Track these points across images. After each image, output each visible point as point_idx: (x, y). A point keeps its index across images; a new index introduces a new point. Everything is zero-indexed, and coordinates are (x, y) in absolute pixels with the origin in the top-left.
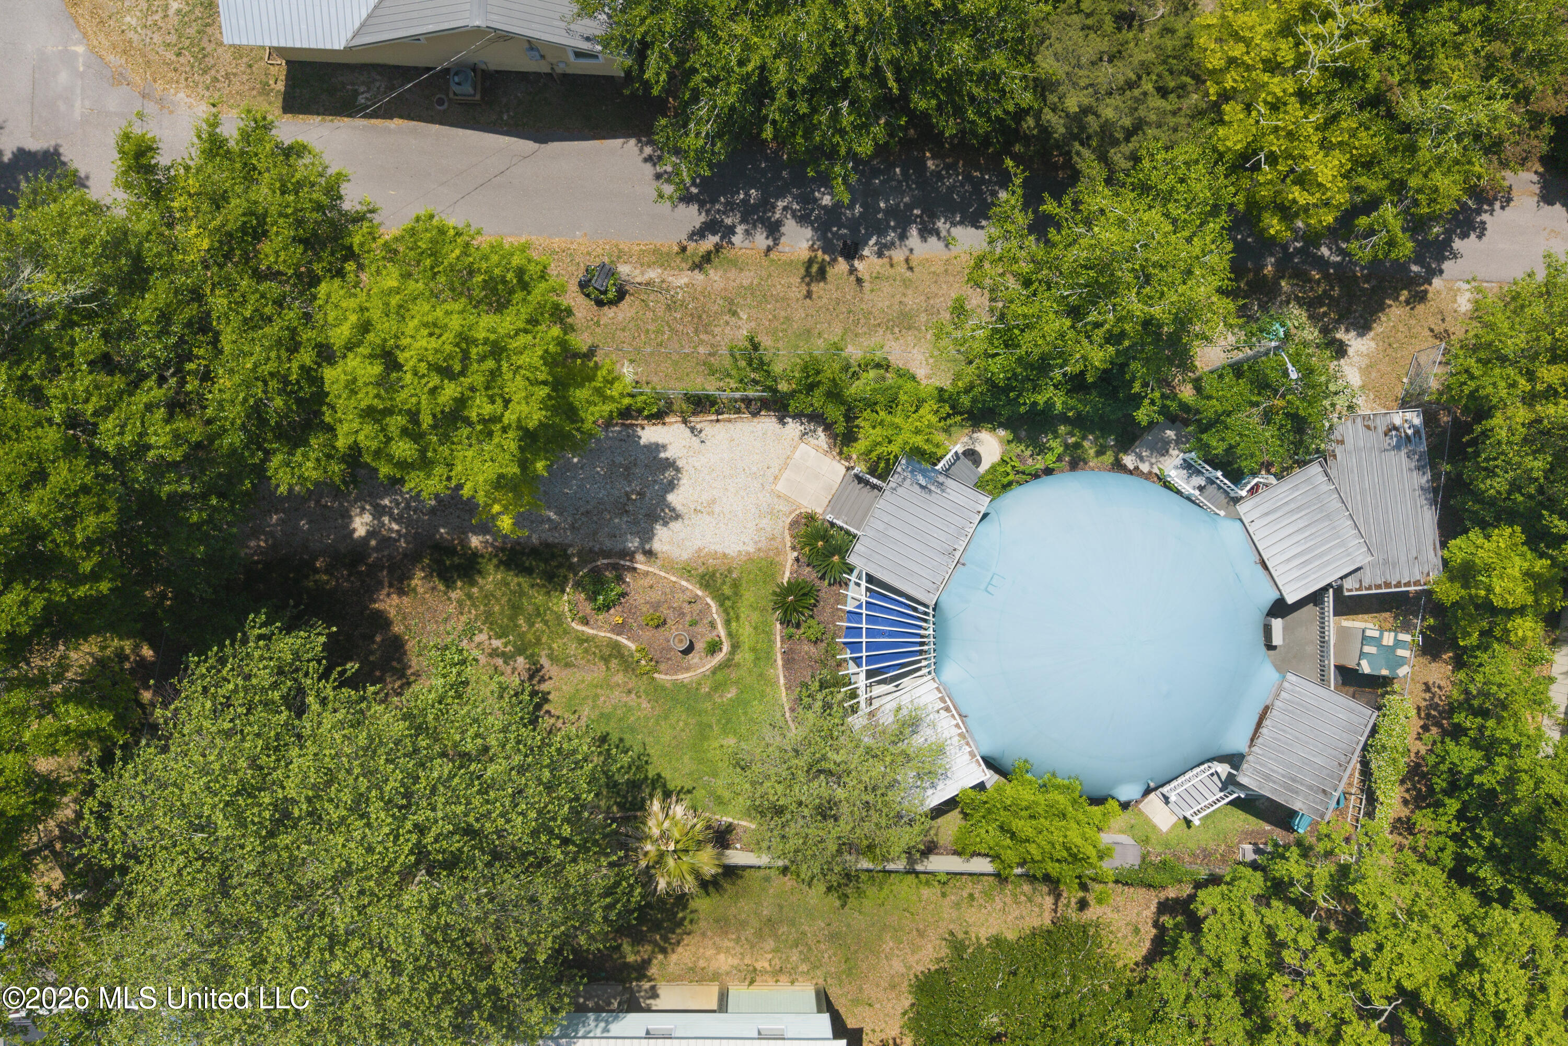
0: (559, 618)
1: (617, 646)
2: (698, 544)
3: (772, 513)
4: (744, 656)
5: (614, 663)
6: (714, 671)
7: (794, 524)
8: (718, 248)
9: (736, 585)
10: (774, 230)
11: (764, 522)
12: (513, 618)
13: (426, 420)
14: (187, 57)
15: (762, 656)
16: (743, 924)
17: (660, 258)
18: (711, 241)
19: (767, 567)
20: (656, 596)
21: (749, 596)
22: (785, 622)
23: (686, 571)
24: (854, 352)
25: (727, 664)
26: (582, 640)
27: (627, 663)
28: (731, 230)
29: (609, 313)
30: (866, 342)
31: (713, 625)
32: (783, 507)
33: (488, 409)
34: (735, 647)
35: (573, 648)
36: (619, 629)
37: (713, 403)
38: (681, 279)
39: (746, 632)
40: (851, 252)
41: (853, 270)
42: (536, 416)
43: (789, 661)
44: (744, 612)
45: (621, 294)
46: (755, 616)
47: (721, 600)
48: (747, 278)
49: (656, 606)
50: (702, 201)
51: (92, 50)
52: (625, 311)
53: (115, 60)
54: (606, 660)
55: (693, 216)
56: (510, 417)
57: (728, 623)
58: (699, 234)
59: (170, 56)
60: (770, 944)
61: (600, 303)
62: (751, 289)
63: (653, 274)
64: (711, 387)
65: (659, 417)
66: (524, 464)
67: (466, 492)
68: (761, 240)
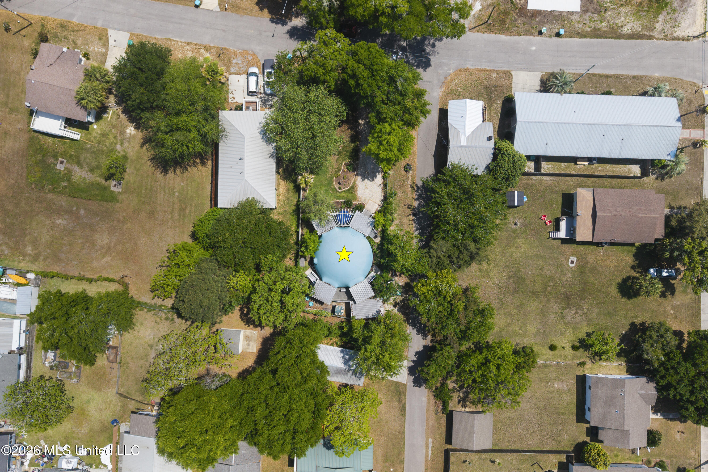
0: (346, 160)
1: (340, 170)
2: (359, 185)
3: (365, 200)
4: (338, 194)
5: (337, 170)
6: (335, 189)
7: (363, 203)
8: (414, 189)
9: (352, 193)
10: (417, 199)
11: (363, 198)
12: (346, 151)
13: (380, 139)
14: (450, 91)
15: (338, 198)
16: (288, 194)
17: (413, 179)
18: (416, 188)
19: (355, 198)
20: (350, 177)
21: (349, 195)
22: (345, 202)
23: (354, 183)
24: (395, 215)
25: (337, 191)
26: (341, 164)
27: (337, 172)
28: (418, 192)
29: (403, 169)
30: (397, 217)
31: (344, 188)
32: (366, 202)
33: (382, 149)
34: (340, 192)
35: (339, 162)
36: (343, 171)
37: (386, 188)
38: (409, 183)
39: (343, 195)
40: (414, 215)
41: (410, 215)
42: (381, 156)
43: (337, 203)
44: (347, 194)
45: (406, 171)
46: (346, 196)
47: (349, 190)
48: (409, 195)
49: (348, 178)
50: (423, 186)
51: (451, 74)
52: (403, 172)
53: (449, 78)
54: (338, 168)
55: (420, 184)
56: (381, 152)
57: (344, 191)
58: (417, 186)
59: (450, 88)
60: (284, 199)
61: (404, 167)
62: (408, 196)
63: (410, 177)
64: (389, 188)
65: (383, 178)
66: (373, 153)
67: (369, 144)
68: (416, 197)
